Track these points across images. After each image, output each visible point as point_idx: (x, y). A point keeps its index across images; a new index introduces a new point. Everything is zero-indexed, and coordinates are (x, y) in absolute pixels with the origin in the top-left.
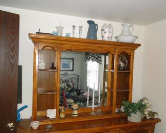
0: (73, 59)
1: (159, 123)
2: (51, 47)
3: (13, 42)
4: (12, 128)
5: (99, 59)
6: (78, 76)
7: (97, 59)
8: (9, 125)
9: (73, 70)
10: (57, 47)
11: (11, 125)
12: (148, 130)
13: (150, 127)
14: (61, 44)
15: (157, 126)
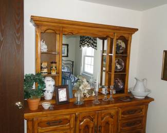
0: (67, 45)
1: (152, 102)
2: (53, 30)
3: (18, 24)
4: (20, 106)
5: (95, 44)
6: (73, 62)
7: (92, 44)
8: (17, 104)
9: (67, 56)
10: (59, 30)
11: (18, 104)
12: (143, 108)
13: (144, 106)
14: (63, 27)
15: (151, 104)
